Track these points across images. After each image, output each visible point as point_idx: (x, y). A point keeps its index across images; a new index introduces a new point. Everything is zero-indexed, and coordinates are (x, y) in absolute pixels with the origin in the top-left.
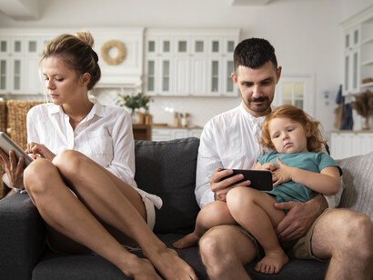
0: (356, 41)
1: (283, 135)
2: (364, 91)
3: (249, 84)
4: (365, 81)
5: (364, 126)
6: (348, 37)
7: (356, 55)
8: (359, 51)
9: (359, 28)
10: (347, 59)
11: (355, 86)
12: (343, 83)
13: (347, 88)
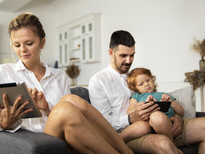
0: (66, 37)
1: (146, 84)
2: (71, 64)
3: (124, 56)
4: (71, 59)
5: (72, 83)
6: (61, 36)
7: (66, 46)
8: (68, 43)
9: (68, 31)
10: (61, 47)
11: (66, 62)
12: (58, 60)
13: (61, 63)
